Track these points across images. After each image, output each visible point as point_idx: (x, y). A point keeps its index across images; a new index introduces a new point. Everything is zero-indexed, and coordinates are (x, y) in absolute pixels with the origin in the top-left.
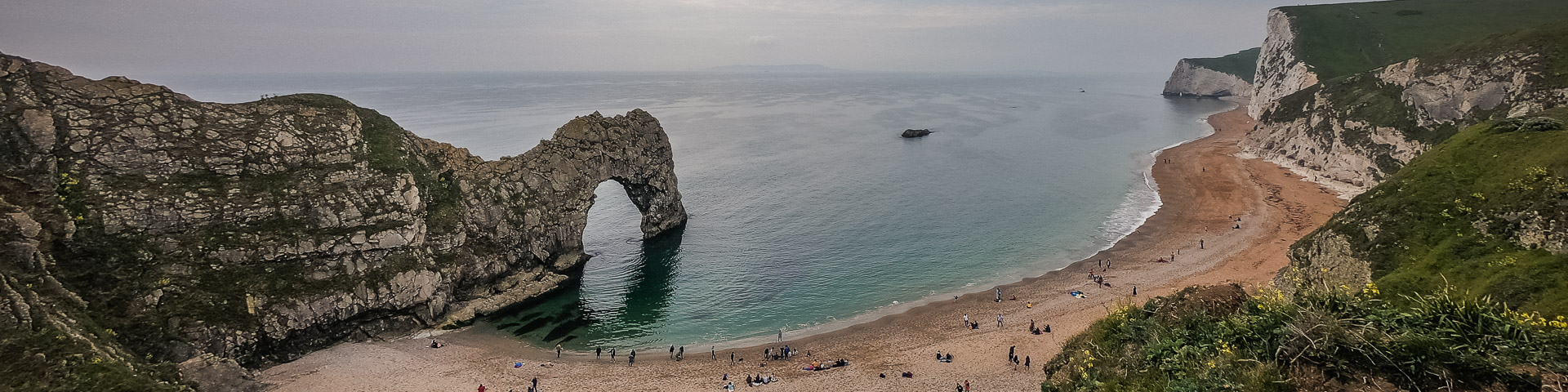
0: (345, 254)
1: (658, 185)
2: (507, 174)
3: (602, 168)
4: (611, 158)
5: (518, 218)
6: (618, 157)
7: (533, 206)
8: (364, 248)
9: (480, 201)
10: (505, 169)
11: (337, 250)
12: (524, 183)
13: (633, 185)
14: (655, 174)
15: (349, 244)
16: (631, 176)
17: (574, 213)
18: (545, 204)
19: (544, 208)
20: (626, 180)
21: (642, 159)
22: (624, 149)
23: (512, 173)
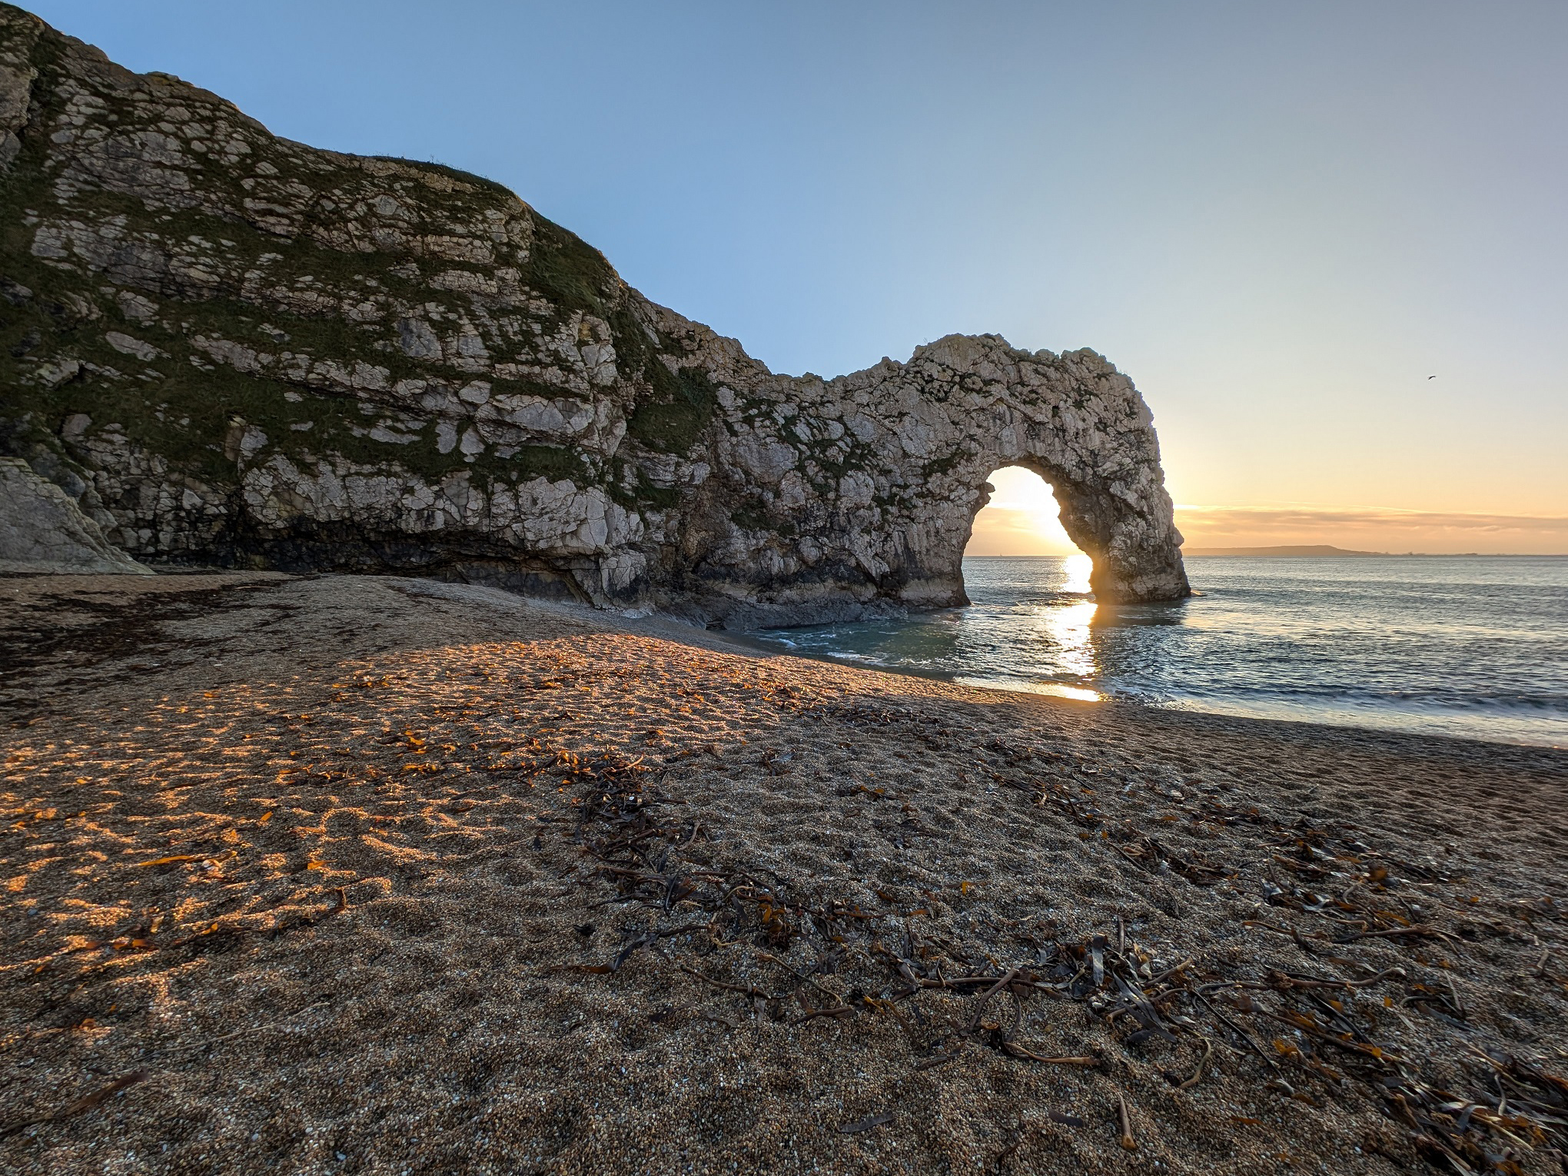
0: (442, 414)
1: (1131, 498)
2: (813, 404)
3: (1006, 432)
4: (1027, 418)
5: (826, 478)
6: (1039, 418)
7: (860, 468)
8: (481, 414)
9: (753, 427)
10: (811, 394)
11: (429, 403)
12: (845, 425)
13: (1076, 485)
14: (1126, 477)
15: (455, 400)
16: (1069, 461)
17: (945, 505)
18: (885, 472)
19: (882, 480)
20: (1059, 468)
21: (1096, 439)
22: (1056, 408)
23: (822, 404)
